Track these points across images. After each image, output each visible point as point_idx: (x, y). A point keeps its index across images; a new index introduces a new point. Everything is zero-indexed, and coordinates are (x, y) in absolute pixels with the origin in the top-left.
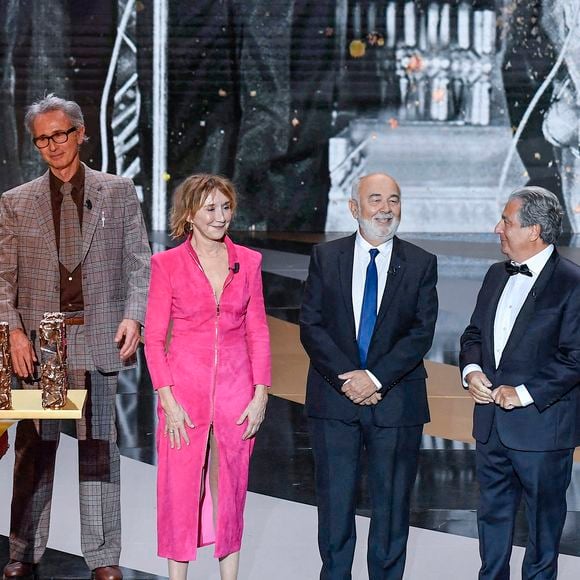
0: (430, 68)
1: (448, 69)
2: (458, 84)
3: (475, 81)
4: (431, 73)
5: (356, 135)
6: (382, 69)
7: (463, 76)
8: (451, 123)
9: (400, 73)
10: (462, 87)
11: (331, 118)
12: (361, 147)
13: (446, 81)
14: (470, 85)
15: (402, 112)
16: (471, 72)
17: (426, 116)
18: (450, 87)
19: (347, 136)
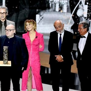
0: (56, 1)
1: (59, 2)
2: (61, 5)
3: (64, 4)
4: (56, 2)
5: (41, 14)
6: (46, 1)
7: (62, 3)
8: (60, 12)
9: (50, 2)
10: (62, 5)
11: (36, 11)
12: (42, 16)
13: (59, 4)
14: (63, 5)
15: (50, 10)
16: (63, 2)
17: (55, 11)
18: (59, 5)
19: (40, 14)
